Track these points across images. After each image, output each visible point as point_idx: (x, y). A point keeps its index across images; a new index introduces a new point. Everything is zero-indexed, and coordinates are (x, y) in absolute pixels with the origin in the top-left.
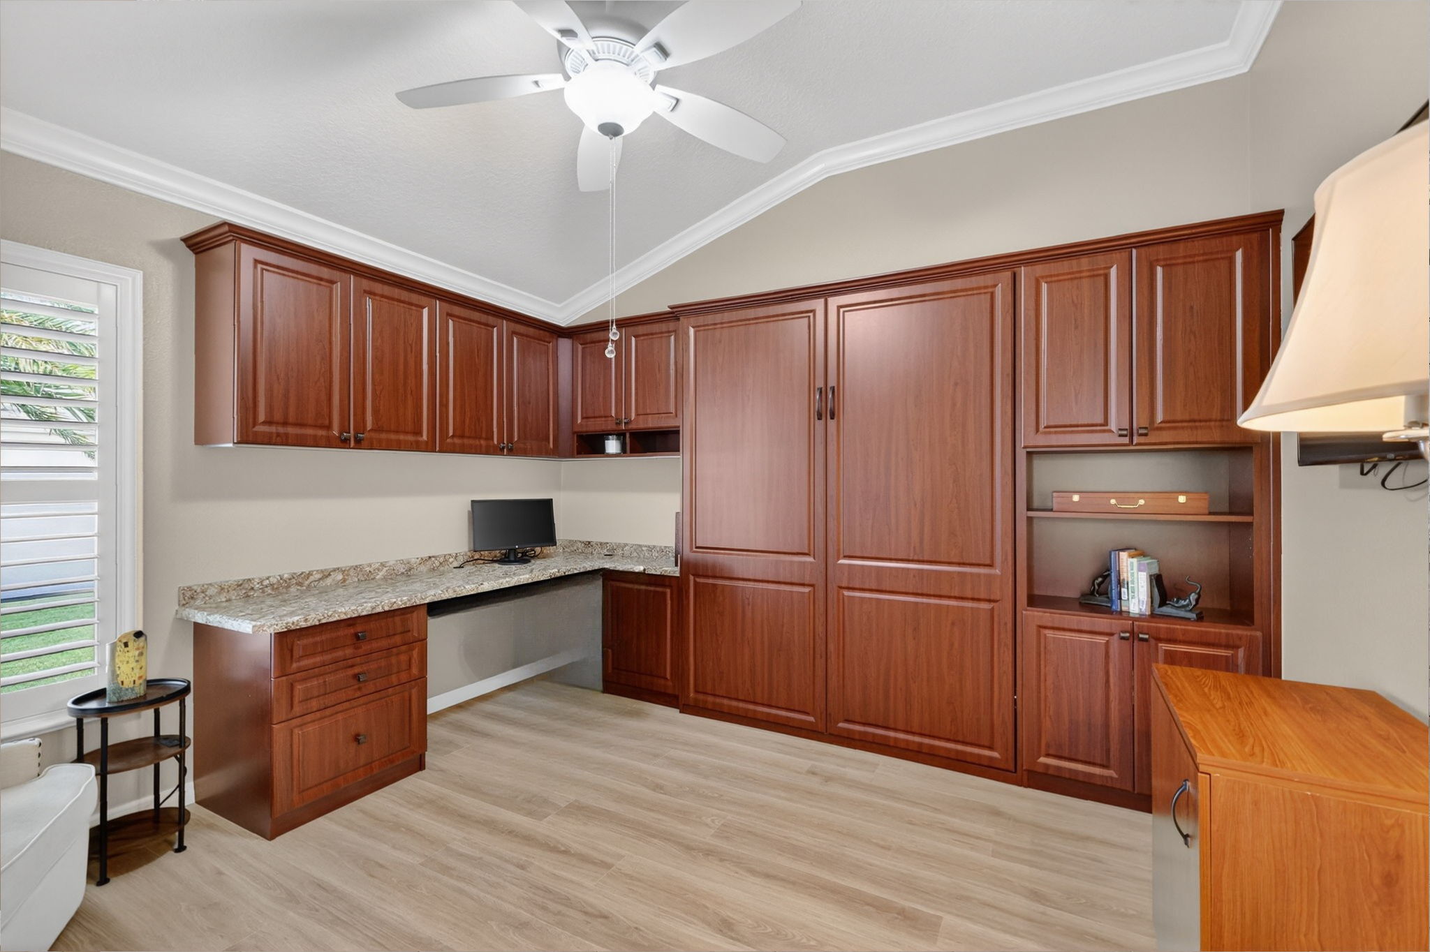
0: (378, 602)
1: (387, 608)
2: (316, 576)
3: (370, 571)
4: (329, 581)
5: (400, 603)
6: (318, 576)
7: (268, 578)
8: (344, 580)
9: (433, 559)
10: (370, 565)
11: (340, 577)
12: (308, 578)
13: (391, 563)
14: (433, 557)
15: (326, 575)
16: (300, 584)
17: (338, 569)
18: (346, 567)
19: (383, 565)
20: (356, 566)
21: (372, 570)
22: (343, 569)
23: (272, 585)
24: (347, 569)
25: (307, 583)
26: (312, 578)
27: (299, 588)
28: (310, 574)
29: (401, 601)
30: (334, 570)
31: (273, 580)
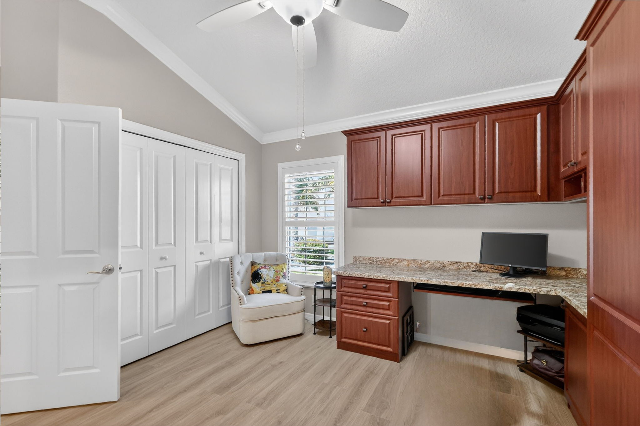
0: (372, 274)
1: (375, 278)
2: (396, 261)
3: (421, 264)
4: (402, 264)
5: (382, 277)
6: (397, 261)
7: (379, 258)
8: (408, 265)
9: (459, 264)
10: (421, 261)
11: (406, 263)
12: (393, 261)
13: (432, 261)
14: (460, 262)
15: (401, 261)
16: (390, 263)
17: (406, 259)
18: (410, 259)
19: (428, 261)
20: (414, 260)
21: (421, 263)
22: (408, 260)
23: (379, 261)
24: (410, 260)
25: (393, 263)
26: (394, 261)
27: (389, 264)
28: (394, 260)
29: (382, 276)
30: (404, 260)
31: (380, 259)
